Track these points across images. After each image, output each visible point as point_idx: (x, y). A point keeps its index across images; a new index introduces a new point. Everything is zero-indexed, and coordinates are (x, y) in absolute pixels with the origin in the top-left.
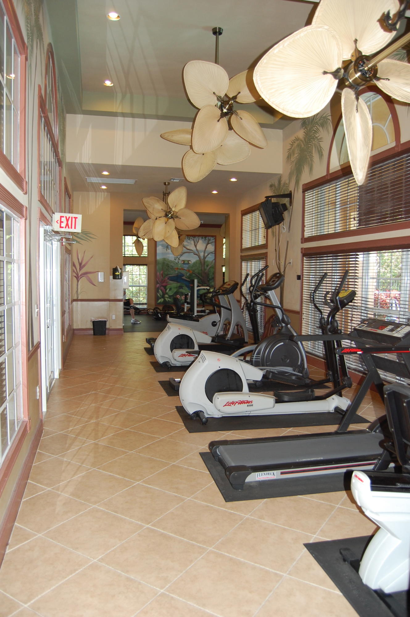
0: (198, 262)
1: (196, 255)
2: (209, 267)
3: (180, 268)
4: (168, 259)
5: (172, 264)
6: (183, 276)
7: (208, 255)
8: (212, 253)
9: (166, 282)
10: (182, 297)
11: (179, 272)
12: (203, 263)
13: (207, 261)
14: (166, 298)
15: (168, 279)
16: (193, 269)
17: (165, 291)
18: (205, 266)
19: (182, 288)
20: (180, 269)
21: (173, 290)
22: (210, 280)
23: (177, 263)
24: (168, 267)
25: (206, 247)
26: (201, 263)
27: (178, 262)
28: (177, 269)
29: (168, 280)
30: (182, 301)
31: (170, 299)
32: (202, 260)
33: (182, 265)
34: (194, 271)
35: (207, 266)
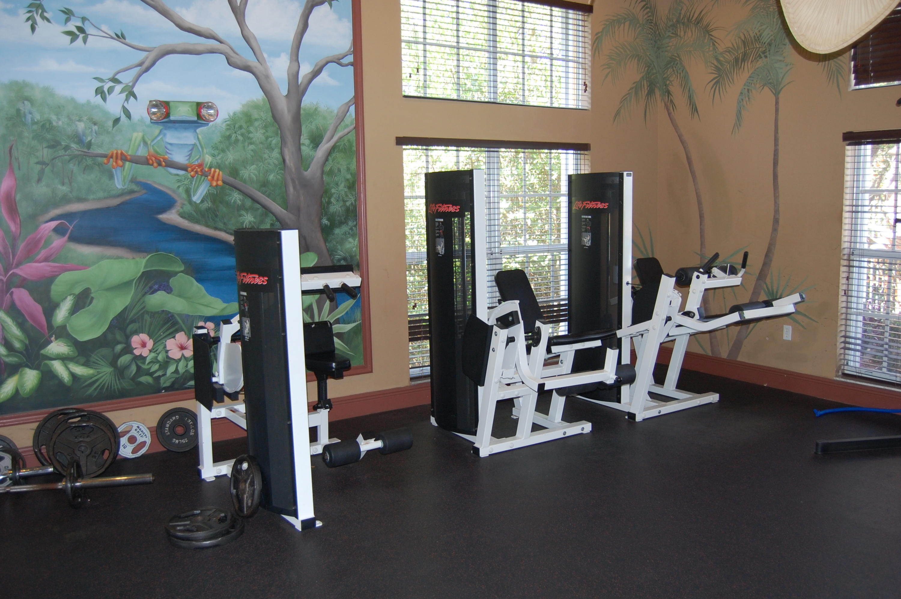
0: (255, 115)
1: (247, 68)
2: (324, 147)
3: (142, 152)
4: (48, 91)
5: (81, 126)
6: (163, 210)
7: (316, 73)
8: (337, 61)
9: (42, 254)
10: (171, 344)
11: (133, 181)
12: (287, 118)
13: (314, 113)
14: (58, 367)
15: (59, 231)
16: (231, 157)
17: (43, 319)
18: (305, 140)
19: (169, 290)
20: (146, 162)
21: (98, 304)
22: (334, 223)
23: (117, 121)
24: (54, 145)
25: (304, 26)
26: (276, 117)
27: (128, 115)
28: (124, 158)
29: (57, 241)
30: (171, 369)
31: (86, 364)
32: (283, 105)
33: (156, 129)
34: (234, 172)
35: (316, 141)
